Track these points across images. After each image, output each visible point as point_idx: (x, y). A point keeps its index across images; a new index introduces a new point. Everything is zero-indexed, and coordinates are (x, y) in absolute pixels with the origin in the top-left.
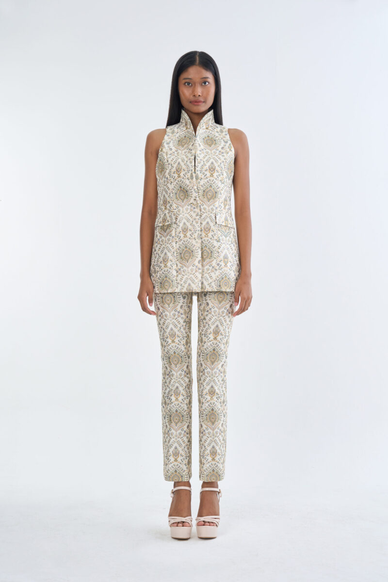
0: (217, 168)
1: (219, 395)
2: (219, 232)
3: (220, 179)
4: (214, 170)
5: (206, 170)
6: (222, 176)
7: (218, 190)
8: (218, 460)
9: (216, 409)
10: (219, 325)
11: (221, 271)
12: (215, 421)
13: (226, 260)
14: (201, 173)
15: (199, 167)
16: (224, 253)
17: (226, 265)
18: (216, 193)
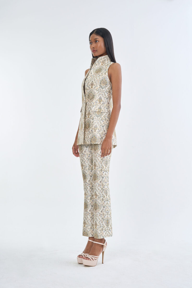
0: (95, 84)
1: (99, 196)
2: (94, 115)
3: (96, 88)
4: (93, 84)
5: (90, 85)
6: (96, 87)
7: (95, 94)
8: (98, 228)
9: (97, 203)
10: (96, 161)
11: (92, 134)
12: (97, 209)
13: (96, 128)
14: (87, 87)
15: (87, 84)
16: (95, 125)
17: (95, 131)
18: (94, 96)
